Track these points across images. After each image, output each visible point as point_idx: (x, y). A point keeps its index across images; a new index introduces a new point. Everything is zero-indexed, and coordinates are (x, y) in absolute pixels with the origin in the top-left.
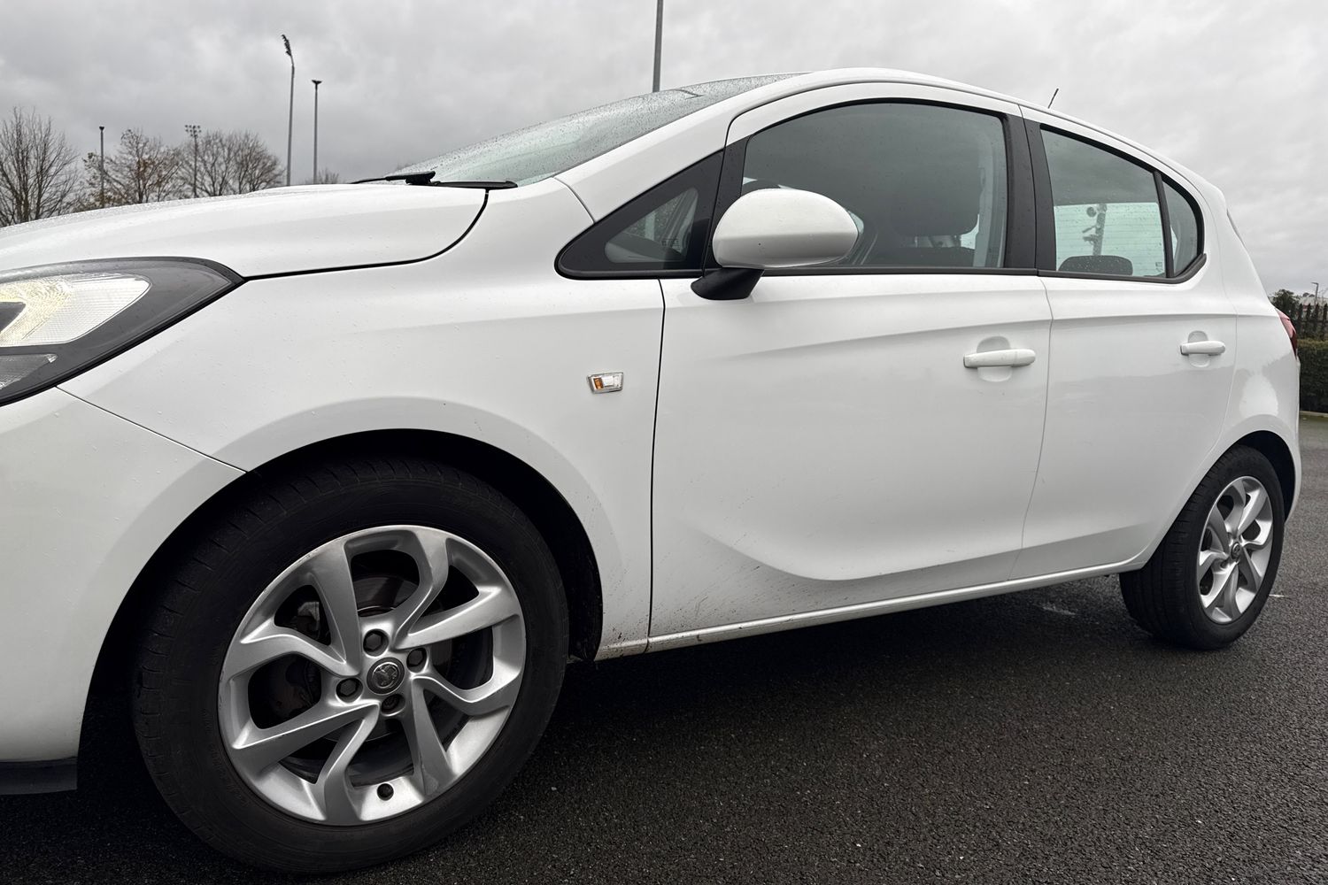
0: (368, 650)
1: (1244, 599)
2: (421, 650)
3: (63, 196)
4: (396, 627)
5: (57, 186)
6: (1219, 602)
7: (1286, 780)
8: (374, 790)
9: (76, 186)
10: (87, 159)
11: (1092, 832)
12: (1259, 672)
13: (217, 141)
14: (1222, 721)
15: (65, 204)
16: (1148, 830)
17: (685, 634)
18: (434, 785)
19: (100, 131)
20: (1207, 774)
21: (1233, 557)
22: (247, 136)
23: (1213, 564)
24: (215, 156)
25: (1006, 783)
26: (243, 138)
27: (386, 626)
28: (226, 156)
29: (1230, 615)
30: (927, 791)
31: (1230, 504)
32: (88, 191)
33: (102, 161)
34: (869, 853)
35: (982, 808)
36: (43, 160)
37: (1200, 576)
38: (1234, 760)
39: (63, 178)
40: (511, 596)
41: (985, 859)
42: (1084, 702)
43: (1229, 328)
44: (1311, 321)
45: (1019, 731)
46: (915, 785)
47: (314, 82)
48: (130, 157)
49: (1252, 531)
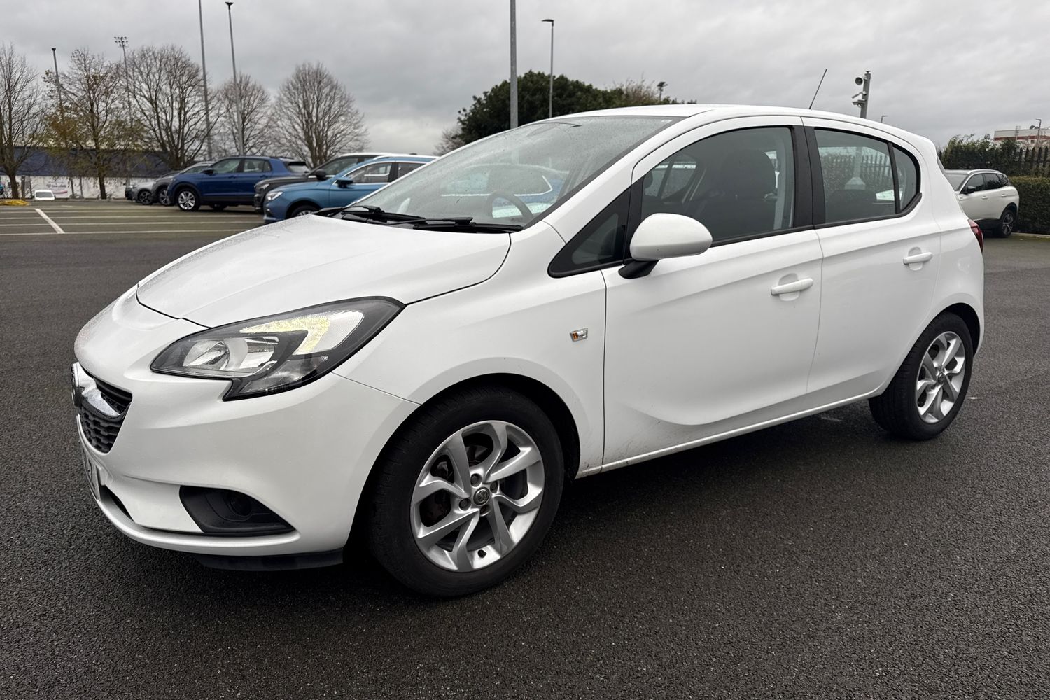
0: (472, 484)
1: (946, 407)
2: (496, 482)
3: (30, 108)
4: (485, 471)
5: (23, 100)
6: (930, 411)
7: (958, 519)
8: (476, 553)
9: (39, 100)
10: (45, 76)
11: (847, 553)
12: (953, 453)
13: (151, 54)
14: (926, 486)
15: (31, 115)
16: (878, 550)
17: (621, 462)
18: (506, 549)
19: (52, 52)
20: (914, 517)
21: (939, 382)
22: (173, 49)
23: (926, 388)
24: (149, 66)
25: (800, 530)
26: (170, 50)
27: (480, 471)
28: (158, 66)
29: (937, 418)
30: (757, 537)
31: (937, 350)
32: (50, 102)
33: (57, 76)
34: (729, 571)
35: (787, 544)
36: (10, 79)
37: (917, 396)
38: (930, 509)
39: (28, 93)
40: (536, 450)
41: (790, 570)
42: (845, 480)
43: (936, 242)
44: (1029, 161)
45: (807, 500)
46: (750, 534)
47: (227, 3)
48: (80, 72)
49: (952, 364)
